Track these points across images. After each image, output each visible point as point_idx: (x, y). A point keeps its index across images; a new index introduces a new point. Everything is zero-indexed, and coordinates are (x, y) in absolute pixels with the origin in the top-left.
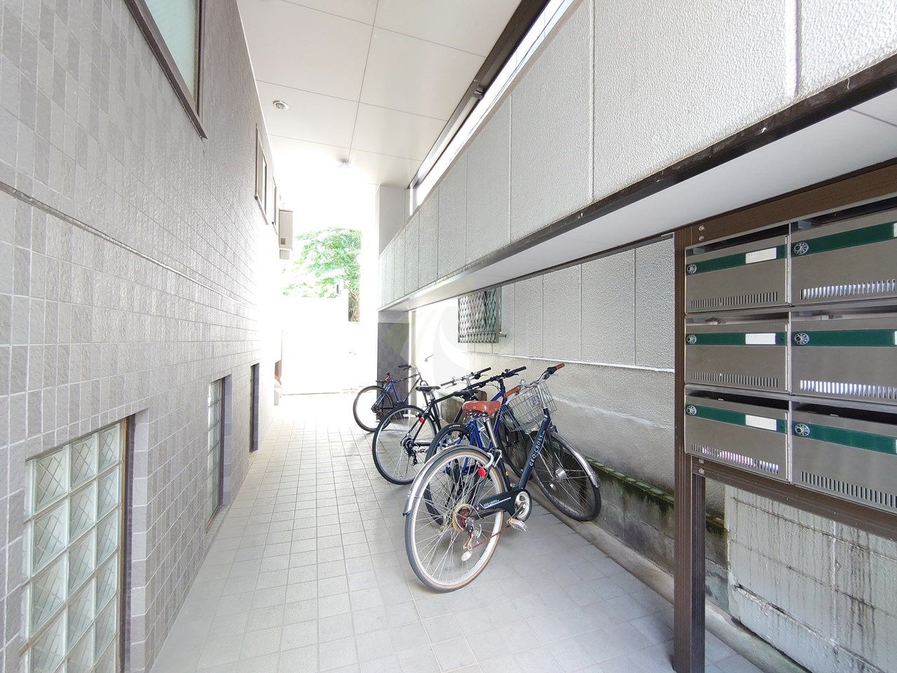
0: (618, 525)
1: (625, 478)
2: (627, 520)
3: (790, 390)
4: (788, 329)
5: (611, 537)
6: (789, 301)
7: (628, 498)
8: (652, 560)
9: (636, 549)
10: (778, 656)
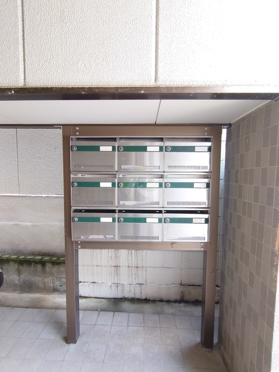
0: (15, 285)
1: (18, 258)
2: (21, 280)
3: (117, 205)
4: (116, 181)
5: (11, 294)
6: (117, 170)
7: (21, 267)
8: (38, 292)
9: (28, 292)
10: (95, 300)
